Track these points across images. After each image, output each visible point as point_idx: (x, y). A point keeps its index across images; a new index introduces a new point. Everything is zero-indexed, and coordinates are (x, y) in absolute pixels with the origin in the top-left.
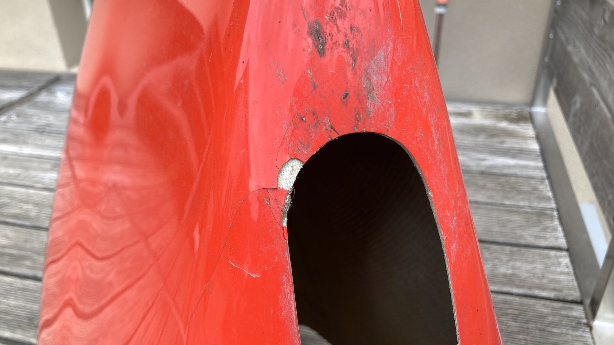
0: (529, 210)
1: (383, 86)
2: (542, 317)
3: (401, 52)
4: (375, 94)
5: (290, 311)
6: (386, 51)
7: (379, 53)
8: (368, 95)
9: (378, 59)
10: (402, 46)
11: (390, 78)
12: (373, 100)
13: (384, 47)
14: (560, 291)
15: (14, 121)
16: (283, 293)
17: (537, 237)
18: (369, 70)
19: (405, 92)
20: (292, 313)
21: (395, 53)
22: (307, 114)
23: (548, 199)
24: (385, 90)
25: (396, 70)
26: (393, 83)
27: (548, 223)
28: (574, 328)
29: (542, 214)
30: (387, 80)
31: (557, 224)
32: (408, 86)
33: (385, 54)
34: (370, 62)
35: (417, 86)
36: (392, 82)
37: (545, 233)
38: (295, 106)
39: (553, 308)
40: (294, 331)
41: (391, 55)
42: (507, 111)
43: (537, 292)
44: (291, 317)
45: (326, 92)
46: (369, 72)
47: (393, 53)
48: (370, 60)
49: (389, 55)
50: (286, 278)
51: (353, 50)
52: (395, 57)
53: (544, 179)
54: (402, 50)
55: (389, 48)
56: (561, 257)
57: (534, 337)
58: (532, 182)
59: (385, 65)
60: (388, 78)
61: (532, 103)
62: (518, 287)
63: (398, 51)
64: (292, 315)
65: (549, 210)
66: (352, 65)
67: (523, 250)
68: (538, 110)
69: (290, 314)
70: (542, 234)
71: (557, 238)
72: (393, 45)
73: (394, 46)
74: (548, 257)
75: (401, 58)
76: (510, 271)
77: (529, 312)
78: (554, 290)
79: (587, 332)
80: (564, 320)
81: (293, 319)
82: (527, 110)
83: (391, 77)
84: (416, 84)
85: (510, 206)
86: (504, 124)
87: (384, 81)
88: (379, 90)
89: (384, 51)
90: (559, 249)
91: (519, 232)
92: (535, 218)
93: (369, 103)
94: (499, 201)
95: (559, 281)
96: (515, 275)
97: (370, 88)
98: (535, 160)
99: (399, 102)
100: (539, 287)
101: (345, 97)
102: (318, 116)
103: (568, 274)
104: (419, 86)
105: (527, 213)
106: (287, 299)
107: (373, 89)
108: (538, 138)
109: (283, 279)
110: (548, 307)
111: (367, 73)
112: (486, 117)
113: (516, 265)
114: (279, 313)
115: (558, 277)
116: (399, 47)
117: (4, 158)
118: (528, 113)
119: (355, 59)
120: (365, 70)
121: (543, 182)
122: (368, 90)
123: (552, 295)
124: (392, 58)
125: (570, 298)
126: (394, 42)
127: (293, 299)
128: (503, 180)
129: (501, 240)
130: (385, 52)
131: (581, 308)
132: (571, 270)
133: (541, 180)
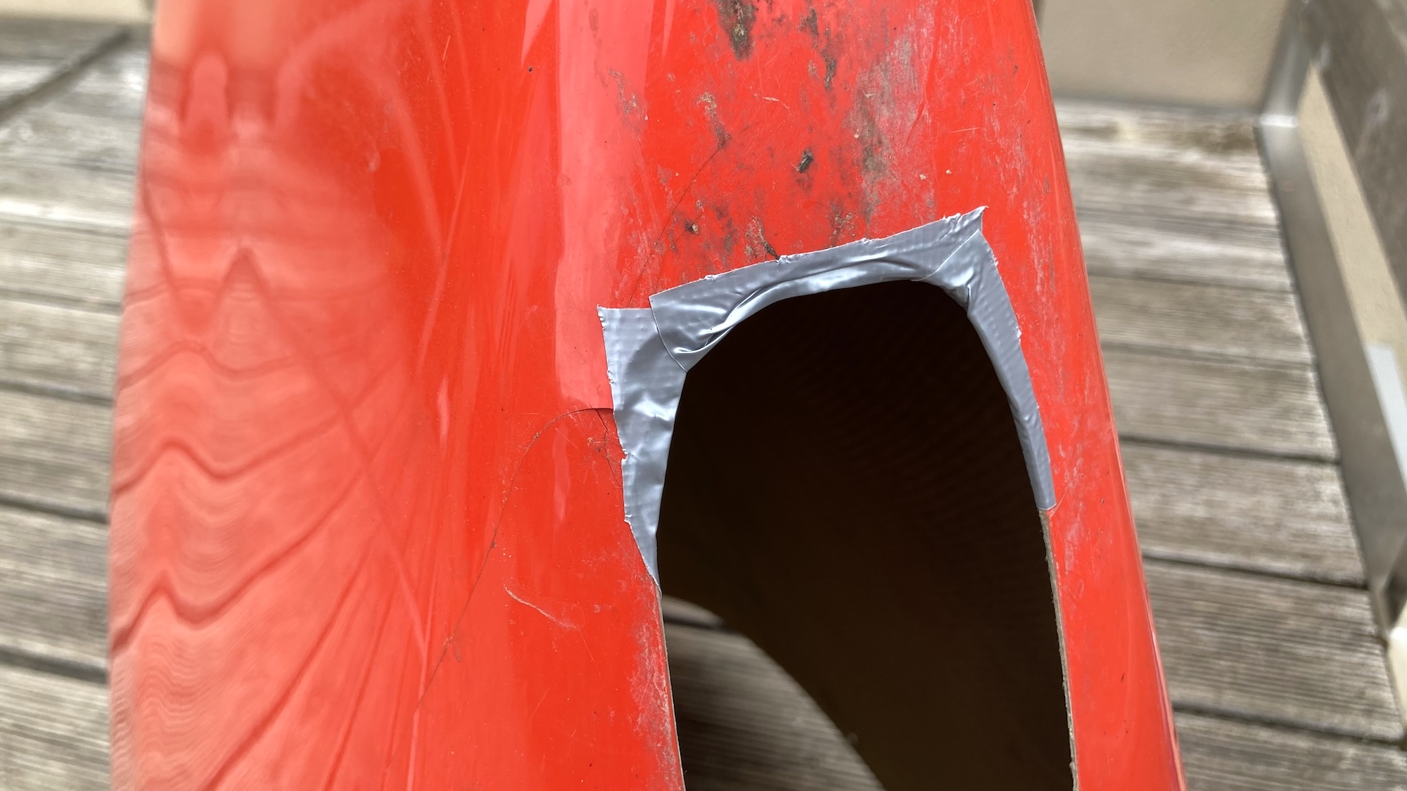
0: (1247, 367)
1: (906, 135)
2: (1272, 619)
3: (955, 38)
4: (886, 155)
5: (658, 716)
6: (916, 39)
7: (897, 44)
8: (865, 160)
9: (895, 62)
10: (958, 22)
11: (925, 113)
12: (879, 171)
13: (912, 29)
14: (1317, 558)
15: (25, 141)
16: (639, 669)
17: (1266, 432)
18: (869, 91)
19: (965, 147)
20: (662, 719)
21: (940, 43)
22: (702, 214)
23: (1293, 341)
24: (913, 144)
25: (942, 89)
26: (933, 123)
27: (1292, 398)
28: (1348, 646)
29: (1279, 375)
30: (918, 118)
31: (1315, 402)
32: (973, 132)
33: (912, 47)
34: (872, 71)
35: (995, 129)
36: (930, 121)
37: (1285, 422)
38: (671, 193)
39: (1299, 600)
40: (668, 762)
41: (930, 48)
42: (1201, 125)
43: (1263, 562)
44: (662, 729)
45: (754, 154)
46: (870, 97)
47: (936, 43)
48: (874, 64)
49: (925, 48)
50: (648, 634)
51: (828, 39)
52: (940, 54)
53: (1285, 292)
54: (958, 33)
55: (924, 30)
56: (1320, 479)
57: (1253, 664)
58: (1258, 299)
59: (912, 77)
60: (920, 113)
61: (1261, 107)
62: (1221, 548)
63: (949, 37)
64: (663, 725)
65: (1297, 368)
66: (826, 79)
67: (1233, 462)
68: (1278, 123)
69: (657, 722)
70: (1278, 425)
71: (1312, 435)
72: (935, 23)
73: (938, 24)
74: (1291, 478)
75: (956, 56)
76: (1200, 512)
77: (1242, 606)
78: (1304, 556)
79: (1377, 655)
80: (1322, 627)
81: (665, 733)
82: (1248, 122)
83: (929, 109)
84: (994, 124)
85: (1206, 357)
86: (1192, 157)
87: (908, 120)
88: (895, 145)
89: (910, 39)
90: (1317, 460)
91: (1224, 419)
92: (1262, 387)
93: (868, 183)
94: (1179, 344)
95: (1314, 537)
96: (1211, 520)
97: (872, 140)
98: (1265, 244)
99: (949, 174)
100: (1269, 550)
101: (805, 168)
102: (731, 219)
103: (1337, 519)
104: (1001, 129)
105: (1243, 374)
106: (651, 686)
107: (880, 142)
108: (1276, 192)
109: (640, 635)
110: (1286, 596)
111: (864, 101)
112: (1151, 137)
113: (1215, 498)
114: (630, 718)
115: (1312, 526)
116: (950, 26)
117: (7, 230)
118: (1251, 129)
119: (832, 62)
120: (861, 93)
121: (1283, 299)
122: (866, 146)
123: (1298, 567)
124: (931, 56)
125: (1339, 576)
126: (938, 13)
127: (665, 684)
128: (1188, 293)
129: (1183, 436)
130: (913, 42)
131: (1363, 599)
132: (1343, 510)
133: (1280, 293)
